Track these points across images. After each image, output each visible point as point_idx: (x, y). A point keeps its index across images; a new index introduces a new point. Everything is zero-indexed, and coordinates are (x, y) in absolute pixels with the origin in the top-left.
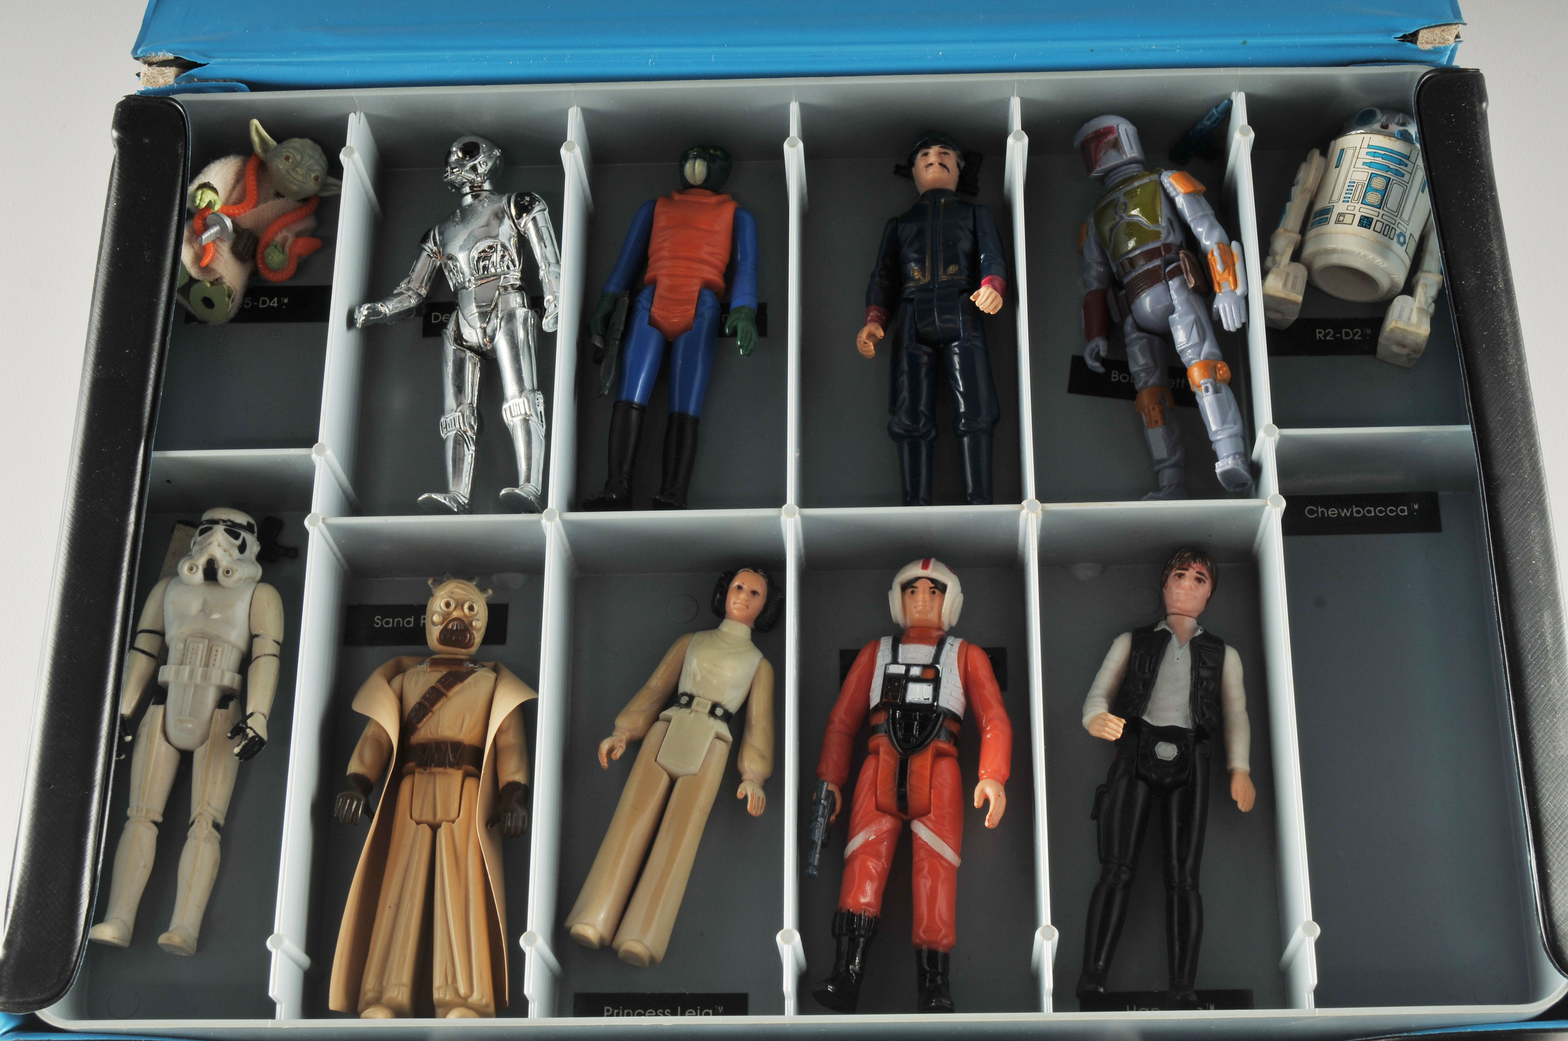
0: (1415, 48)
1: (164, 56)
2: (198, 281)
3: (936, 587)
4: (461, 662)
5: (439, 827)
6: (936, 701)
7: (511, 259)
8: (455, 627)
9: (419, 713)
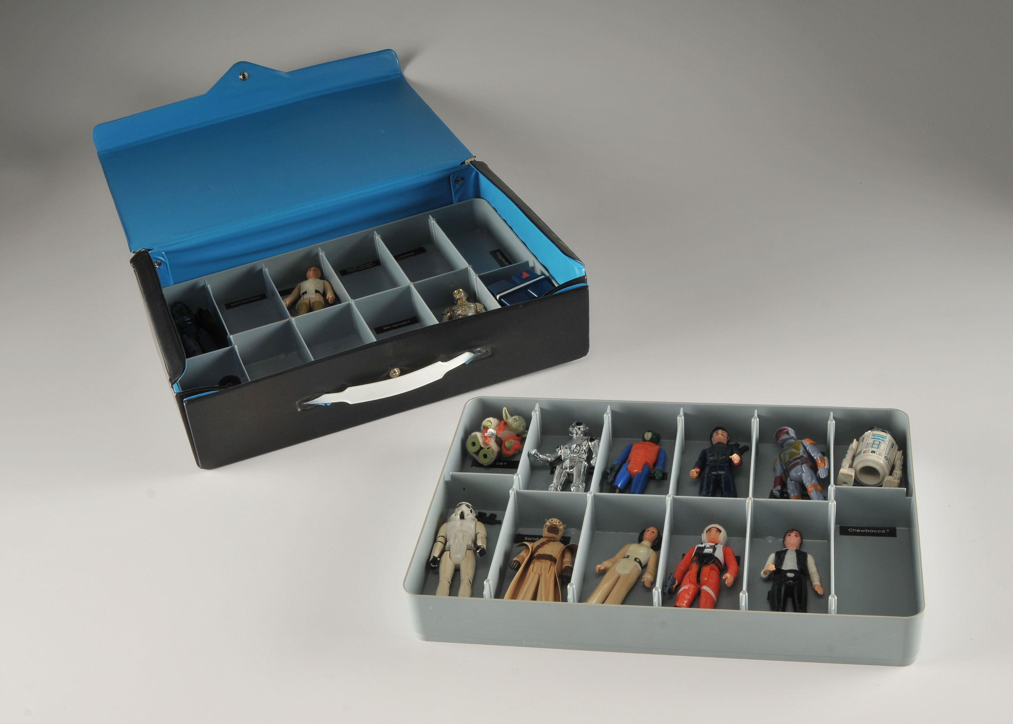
2: (482, 448)
3: (718, 530)
4: (554, 538)
5: (542, 575)
6: (713, 553)
7: (585, 452)
8: (553, 527)
9: (539, 547)
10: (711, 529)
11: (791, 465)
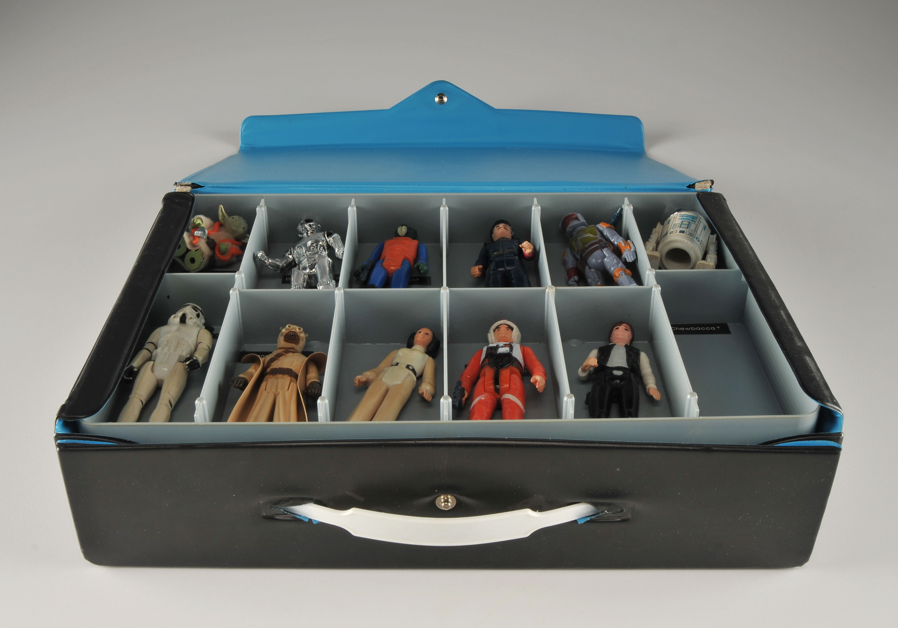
0: (695, 190)
1: (187, 183)
2: (190, 250)
3: (508, 328)
4: (293, 348)
5: (279, 394)
6: (511, 353)
7: (324, 248)
8: (292, 334)
9: (272, 360)
10: (499, 327)
11: (588, 251)
